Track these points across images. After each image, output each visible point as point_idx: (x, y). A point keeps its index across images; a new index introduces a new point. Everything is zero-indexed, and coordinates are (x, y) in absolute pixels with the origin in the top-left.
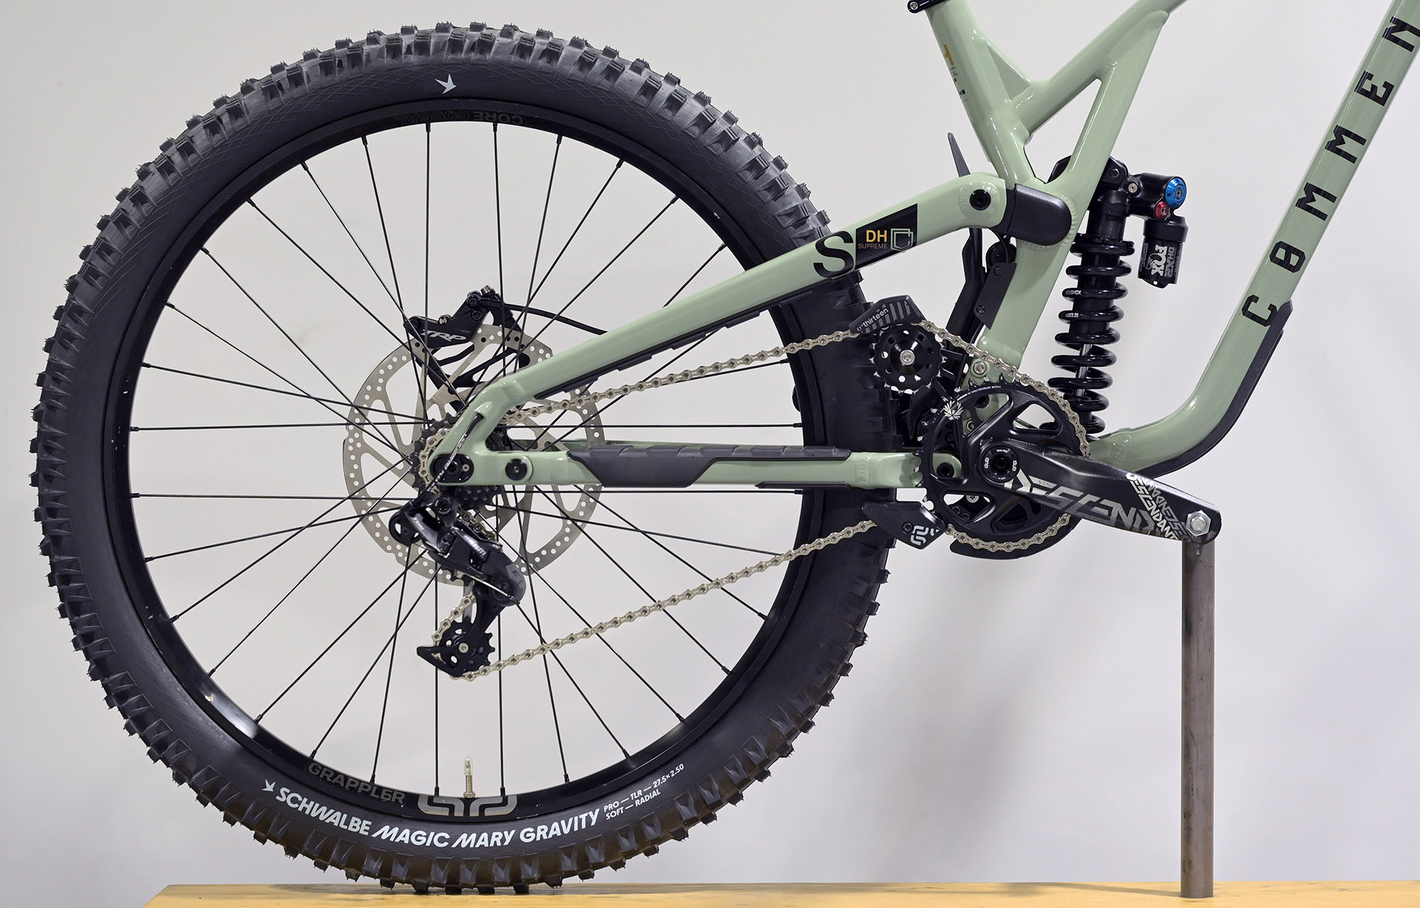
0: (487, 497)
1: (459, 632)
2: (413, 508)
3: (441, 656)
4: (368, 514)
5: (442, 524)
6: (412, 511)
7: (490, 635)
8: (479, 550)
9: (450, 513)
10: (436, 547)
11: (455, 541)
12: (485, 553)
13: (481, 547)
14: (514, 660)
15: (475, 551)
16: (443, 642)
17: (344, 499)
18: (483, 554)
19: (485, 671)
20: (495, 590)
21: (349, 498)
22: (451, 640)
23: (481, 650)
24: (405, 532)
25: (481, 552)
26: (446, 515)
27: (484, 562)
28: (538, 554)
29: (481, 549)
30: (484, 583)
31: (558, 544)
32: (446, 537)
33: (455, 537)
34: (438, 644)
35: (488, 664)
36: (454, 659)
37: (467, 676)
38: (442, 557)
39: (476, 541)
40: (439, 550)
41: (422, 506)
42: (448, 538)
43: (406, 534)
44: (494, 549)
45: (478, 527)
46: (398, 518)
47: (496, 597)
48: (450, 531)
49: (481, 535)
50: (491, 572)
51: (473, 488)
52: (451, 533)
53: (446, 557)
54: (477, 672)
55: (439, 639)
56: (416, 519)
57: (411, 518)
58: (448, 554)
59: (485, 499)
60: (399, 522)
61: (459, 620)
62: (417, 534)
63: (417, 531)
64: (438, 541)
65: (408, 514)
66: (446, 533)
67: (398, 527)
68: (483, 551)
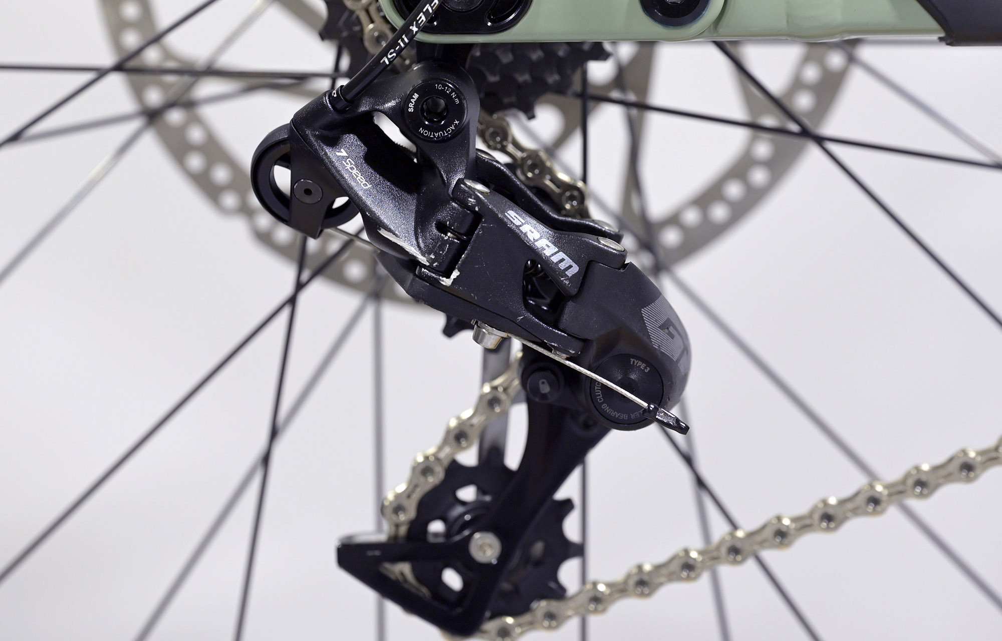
0: (560, 72)
1: (468, 494)
2: (333, 116)
3: (414, 570)
4: (171, 105)
5: (427, 166)
6: (330, 127)
7: (567, 505)
8: (555, 259)
9: (455, 134)
10: (413, 250)
11: (478, 231)
12: (575, 269)
13: (561, 249)
14: (642, 583)
15: (546, 262)
16: (418, 526)
17: (101, 73)
18: (570, 273)
19: (550, 616)
20: (604, 387)
21: (119, 68)
22: (444, 519)
23: (538, 548)
24: (308, 192)
25: (562, 266)
26: (443, 141)
27: (573, 298)
28: (674, 220)
29: (561, 255)
30: (568, 363)
31: (734, 190)
32: (443, 215)
33: (477, 218)
34: (403, 530)
35: (559, 593)
36: (452, 579)
37: (493, 633)
38: (435, 283)
39: (542, 228)
40: (423, 259)
41: (363, 108)
42: (454, 219)
43: (308, 200)
44: (605, 254)
45: (532, 168)
46: (284, 149)
47: (605, 407)
48: (460, 195)
49: (543, 193)
50: (595, 329)
51: (520, 49)
52: (463, 204)
53: (447, 282)
54: (527, 618)
55: (402, 517)
56: (344, 153)
57: (328, 150)
58: (455, 274)
59: (553, 78)
60: (285, 161)
61: (469, 457)
62: (340, 202)
63: (343, 190)
64: (420, 224)
65: (318, 137)
66: (448, 202)
67: (282, 177)
68: (568, 261)
